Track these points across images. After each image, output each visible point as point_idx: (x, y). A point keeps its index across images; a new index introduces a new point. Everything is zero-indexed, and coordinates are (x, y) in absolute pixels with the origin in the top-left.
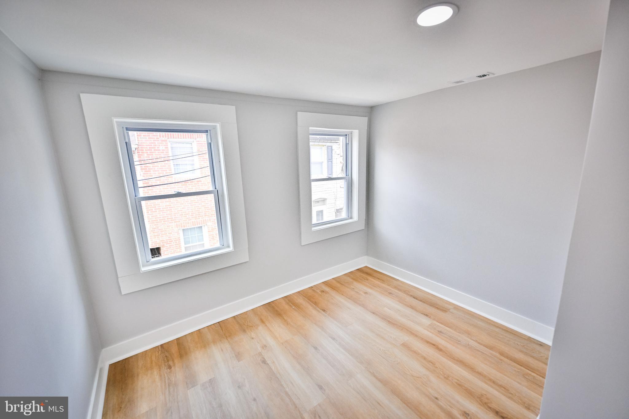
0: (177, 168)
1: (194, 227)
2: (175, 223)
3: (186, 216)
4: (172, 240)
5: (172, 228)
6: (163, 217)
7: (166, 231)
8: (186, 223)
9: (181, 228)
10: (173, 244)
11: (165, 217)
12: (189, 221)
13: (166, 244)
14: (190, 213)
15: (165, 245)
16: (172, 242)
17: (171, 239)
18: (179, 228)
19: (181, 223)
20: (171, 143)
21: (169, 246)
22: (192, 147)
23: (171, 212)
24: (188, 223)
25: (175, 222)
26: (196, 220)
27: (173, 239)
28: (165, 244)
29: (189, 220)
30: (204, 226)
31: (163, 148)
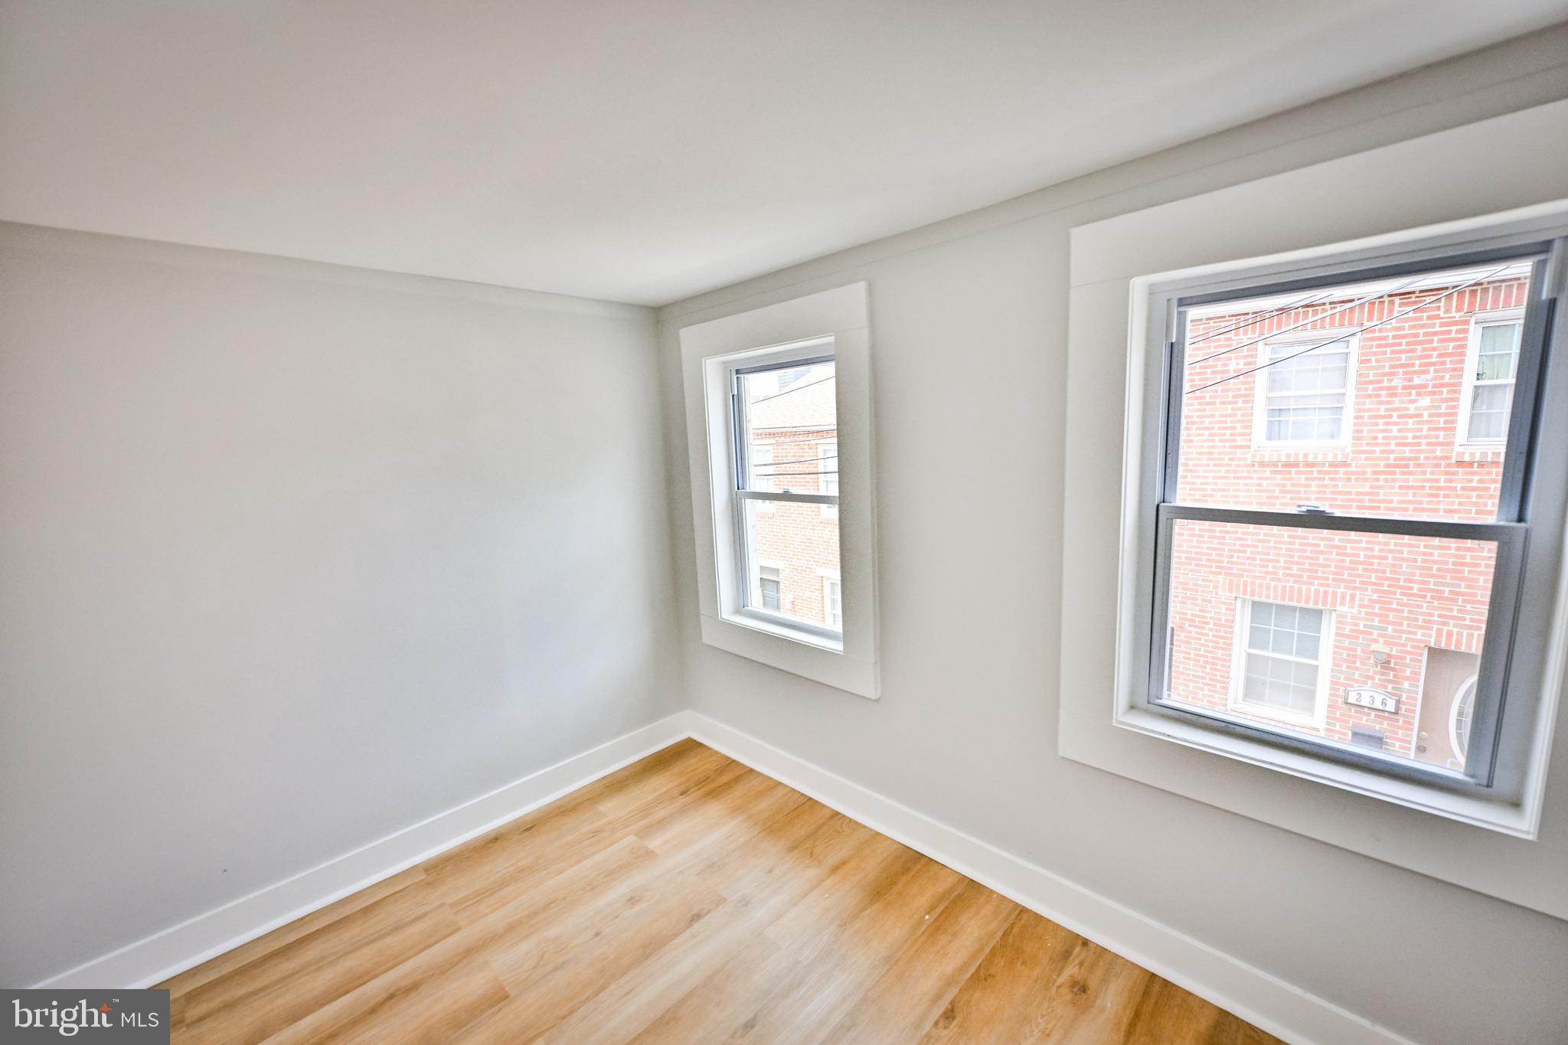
0: (1279, 422)
1: (1294, 604)
2: (1228, 578)
3: (1267, 566)
4: (1209, 620)
5: (1216, 587)
6: (1196, 553)
7: (1197, 591)
8: (1261, 585)
9: (1241, 596)
10: (1206, 631)
11: (1202, 554)
12: (1273, 583)
13: (1190, 626)
14: (1282, 560)
15: (1187, 627)
16: (1207, 627)
17: (1206, 617)
18: (1234, 595)
19: (1244, 581)
20: (1274, 346)
21: (1197, 633)
22: (1346, 351)
23: (1223, 544)
24: (1268, 588)
25: (1226, 574)
26: (1297, 586)
27: (1211, 618)
28: (1187, 623)
29: (1272, 579)
30: (1331, 611)
31: (1237, 364)
